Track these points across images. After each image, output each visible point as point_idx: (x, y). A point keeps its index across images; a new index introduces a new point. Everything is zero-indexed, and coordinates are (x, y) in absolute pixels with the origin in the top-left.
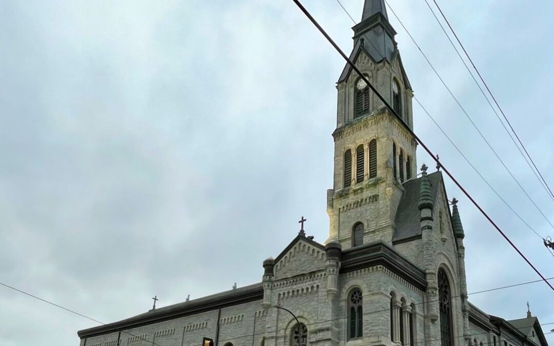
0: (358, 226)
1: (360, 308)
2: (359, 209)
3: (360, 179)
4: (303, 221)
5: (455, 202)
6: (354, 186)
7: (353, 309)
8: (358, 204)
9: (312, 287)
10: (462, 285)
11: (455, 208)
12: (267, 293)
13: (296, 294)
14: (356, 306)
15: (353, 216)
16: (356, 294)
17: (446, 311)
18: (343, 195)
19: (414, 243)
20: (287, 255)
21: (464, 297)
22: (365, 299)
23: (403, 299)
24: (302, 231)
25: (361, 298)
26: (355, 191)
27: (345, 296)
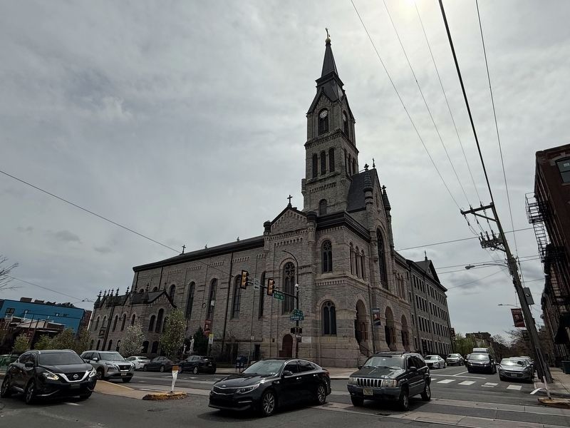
0: (323, 202)
1: (330, 254)
2: (323, 191)
3: (323, 173)
4: (290, 198)
5: (384, 187)
6: (319, 177)
7: (325, 253)
8: (322, 188)
9: (298, 239)
10: (391, 240)
11: (384, 191)
12: (267, 242)
13: (286, 243)
14: (327, 252)
15: (319, 196)
16: (328, 244)
17: (382, 255)
18: (312, 183)
19: (361, 213)
20: (280, 219)
21: (392, 247)
22: (333, 247)
23: (357, 247)
24: (290, 204)
25: (331, 246)
26: (321, 180)
27: (319, 245)
